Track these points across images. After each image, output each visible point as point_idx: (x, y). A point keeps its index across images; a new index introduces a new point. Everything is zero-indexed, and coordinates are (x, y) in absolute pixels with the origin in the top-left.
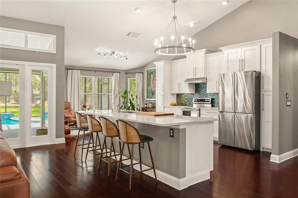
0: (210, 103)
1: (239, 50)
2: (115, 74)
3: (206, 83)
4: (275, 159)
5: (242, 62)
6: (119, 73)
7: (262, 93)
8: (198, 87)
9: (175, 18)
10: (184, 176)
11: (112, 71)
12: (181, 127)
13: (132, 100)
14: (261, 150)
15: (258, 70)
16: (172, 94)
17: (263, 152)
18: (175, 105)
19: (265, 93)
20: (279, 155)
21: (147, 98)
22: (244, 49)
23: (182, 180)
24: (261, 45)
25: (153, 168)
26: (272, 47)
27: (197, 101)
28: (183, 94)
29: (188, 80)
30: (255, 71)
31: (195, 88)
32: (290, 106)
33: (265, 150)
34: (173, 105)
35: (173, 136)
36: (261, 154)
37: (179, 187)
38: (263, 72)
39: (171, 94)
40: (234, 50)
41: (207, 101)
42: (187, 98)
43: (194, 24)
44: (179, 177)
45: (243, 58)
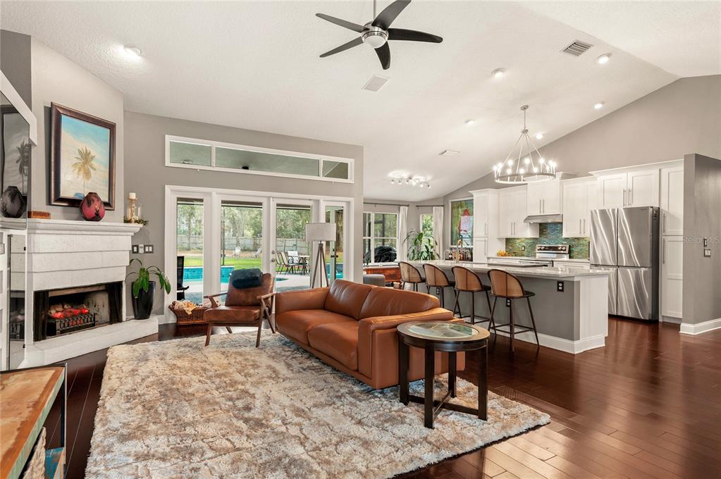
0: (567, 252)
1: (624, 175)
2: (402, 208)
3: (562, 223)
4: (688, 329)
5: (628, 193)
6: (408, 206)
7: (662, 237)
8: (544, 228)
9: (525, 131)
10: (578, 339)
11: (398, 205)
12: (576, 279)
13: (429, 248)
14: (661, 320)
15: (656, 205)
16: (500, 239)
17: (663, 322)
18: (505, 255)
19: (667, 239)
20: (694, 324)
21: (452, 244)
22: (631, 174)
23: (576, 343)
24: (660, 170)
25: (534, 329)
26: (683, 172)
27: (544, 250)
28: (518, 239)
29: (529, 218)
30: (652, 207)
31: (540, 230)
32: (709, 256)
33: (666, 320)
34: (502, 256)
35: (562, 290)
36: (660, 326)
37: (574, 351)
38: (664, 207)
39: (498, 239)
40: (615, 176)
41: (562, 250)
42: (524, 244)
43: (544, 135)
44: (572, 339)
45: (631, 188)
